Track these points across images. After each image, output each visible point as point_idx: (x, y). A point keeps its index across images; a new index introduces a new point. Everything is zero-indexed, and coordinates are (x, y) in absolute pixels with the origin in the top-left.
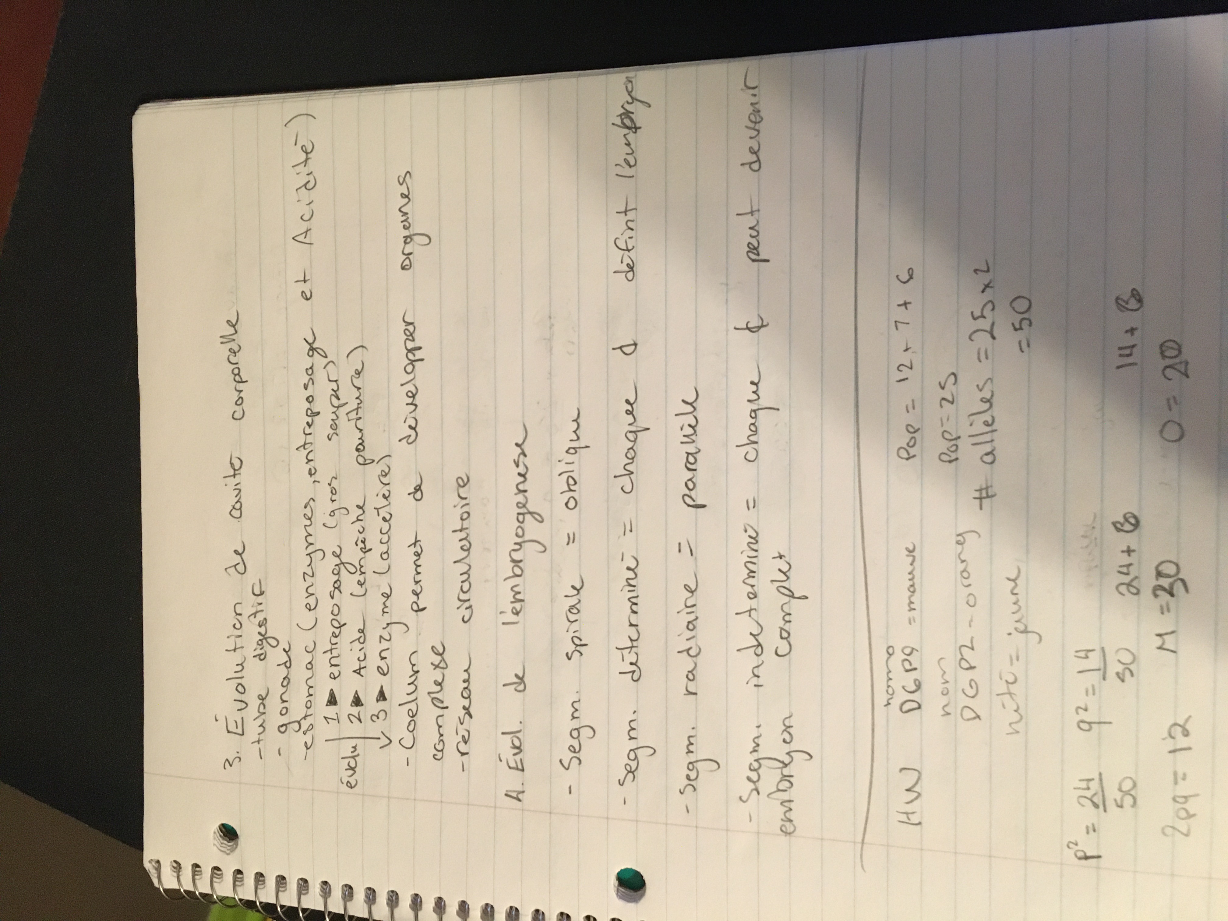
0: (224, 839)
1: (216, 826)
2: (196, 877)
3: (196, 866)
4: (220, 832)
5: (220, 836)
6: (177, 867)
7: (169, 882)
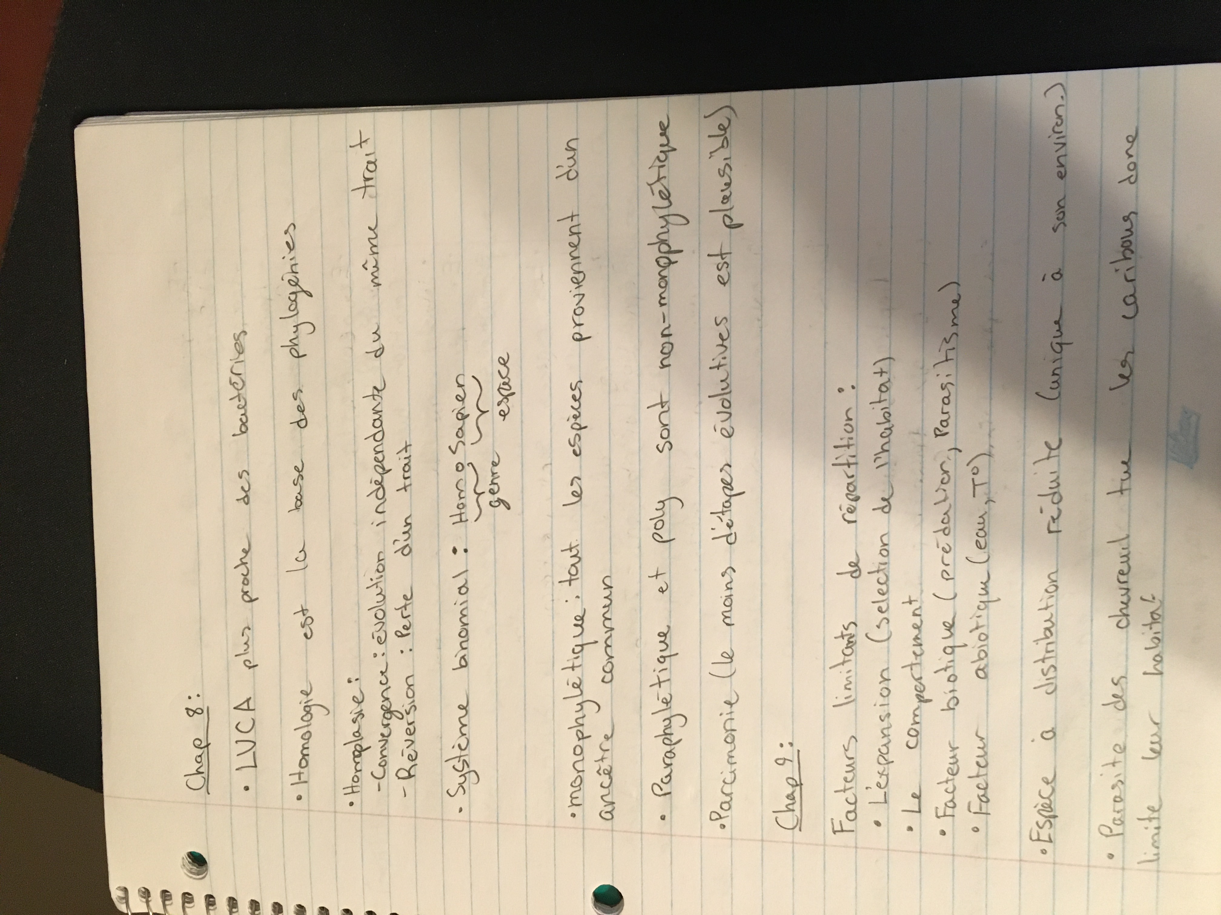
0: (193, 865)
1: (184, 854)
2: (167, 902)
3: (164, 892)
4: (188, 859)
5: (189, 862)
6: (146, 894)
7: (137, 905)
